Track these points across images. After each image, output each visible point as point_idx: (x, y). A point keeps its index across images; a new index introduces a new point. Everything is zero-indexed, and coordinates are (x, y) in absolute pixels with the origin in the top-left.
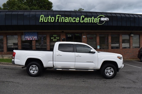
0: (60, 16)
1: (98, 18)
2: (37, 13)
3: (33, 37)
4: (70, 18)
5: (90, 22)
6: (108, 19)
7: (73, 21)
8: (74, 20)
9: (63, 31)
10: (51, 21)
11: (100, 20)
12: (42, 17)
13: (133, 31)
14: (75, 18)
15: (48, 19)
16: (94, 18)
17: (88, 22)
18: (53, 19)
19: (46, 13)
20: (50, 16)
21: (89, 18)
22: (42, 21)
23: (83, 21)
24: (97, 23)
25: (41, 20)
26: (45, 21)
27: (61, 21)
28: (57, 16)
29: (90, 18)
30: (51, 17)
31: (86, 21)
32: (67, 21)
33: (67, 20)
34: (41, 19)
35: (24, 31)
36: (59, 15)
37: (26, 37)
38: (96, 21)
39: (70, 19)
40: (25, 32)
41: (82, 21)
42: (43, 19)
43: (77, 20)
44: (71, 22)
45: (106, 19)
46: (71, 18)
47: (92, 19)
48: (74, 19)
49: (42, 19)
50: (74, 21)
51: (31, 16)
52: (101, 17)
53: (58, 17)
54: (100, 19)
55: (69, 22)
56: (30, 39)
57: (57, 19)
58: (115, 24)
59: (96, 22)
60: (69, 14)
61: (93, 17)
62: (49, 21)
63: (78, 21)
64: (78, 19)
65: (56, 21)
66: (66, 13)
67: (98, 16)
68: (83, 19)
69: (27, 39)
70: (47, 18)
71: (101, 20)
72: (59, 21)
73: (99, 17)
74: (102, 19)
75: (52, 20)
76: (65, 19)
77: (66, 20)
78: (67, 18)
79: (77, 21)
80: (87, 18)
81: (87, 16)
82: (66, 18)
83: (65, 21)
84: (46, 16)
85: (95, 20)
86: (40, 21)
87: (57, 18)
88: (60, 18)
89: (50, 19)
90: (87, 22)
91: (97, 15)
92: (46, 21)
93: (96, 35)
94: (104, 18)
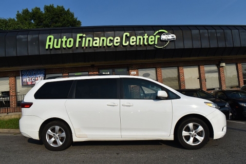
0: (84, 35)
2: (41, 33)
3: (36, 78)
5: (141, 43)
10: (66, 46)
12: (50, 39)
15: (62, 42)
16: (149, 35)
18: (70, 41)
20: (65, 37)
22: (51, 47)
25: (49, 45)
26: (55, 47)
27: (87, 45)
28: (79, 35)
29: (141, 37)
30: (68, 38)
31: (133, 42)
32: (97, 45)
34: (48, 43)
39: (103, 40)
40: (22, 71)
41: (126, 43)
44: (105, 45)
45: (171, 37)
48: (110, 40)
49: (50, 43)
51: (29, 39)
55: (101, 45)
56: (32, 82)
59: (153, 43)
61: (146, 34)
62: (64, 46)
63: (119, 44)
65: (77, 46)
67: (155, 32)
69: (27, 83)
70: (60, 40)
71: (162, 38)
74: (164, 37)
80: (134, 37)
81: (134, 34)
84: (58, 37)
85: (150, 40)
86: (47, 47)
87: (78, 40)
88: (84, 39)
89: (66, 42)
91: (153, 30)
93: (156, 68)
94: (167, 36)
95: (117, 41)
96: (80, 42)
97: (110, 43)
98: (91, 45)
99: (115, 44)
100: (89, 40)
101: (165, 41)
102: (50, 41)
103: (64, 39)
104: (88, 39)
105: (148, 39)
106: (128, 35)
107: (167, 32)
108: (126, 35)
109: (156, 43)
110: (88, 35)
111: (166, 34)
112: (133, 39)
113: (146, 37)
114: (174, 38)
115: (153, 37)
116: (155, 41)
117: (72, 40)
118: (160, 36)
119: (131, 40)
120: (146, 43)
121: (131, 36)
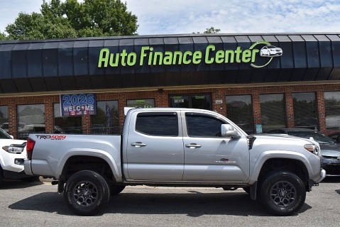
1: (252, 50)
2: (92, 44)
3: (83, 107)
4: (176, 53)
5: (232, 61)
6: (281, 52)
7: (185, 62)
8: (189, 57)
9: (160, 87)
10: (127, 64)
11: (258, 54)
12: (104, 53)
14: (190, 54)
15: (120, 58)
17: (227, 61)
18: (132, 57)
19: (114, 44)
20: (124, 51)
21: (227, 52)
22: (106, 65)
23: (212, 60)
24: (250, 62)
25: (103, 63)
26: (112, 65)
27: (155, 63)
29: (232, 52)
31: (220, 59)
32: (170, 63)
33: (170, 58)
34: (101, 59)
35: (60, 93)
36: (147, 48)
37: (65, 109)
38: (247, 58)
39: (178, 56)
40: (62, 96)
41: (209, 59)
42: (106, 60)
43: (195, 57)
44: (180, 63)
45: (274, 51)
46: (180, 53)
47: (235, 54)
48: (188, 55)
49: (104, 60)
50: (189, 61)
51: (75, 53)
54: (257, 51)
55: (174, 63)
56: (76, 112)
57: (144, 57)
58: (300, 63)
59: (249, 60)
60: (174, 42)
61: (239, 48)
62: (123, 64)
63: (199, 61)
64: (198, 55)
65: (141, 64)
66: (167, 42)
67: (252, 43)
68: (212, 54)
69: (70, 112)
70: (118, 55)
71: (261, 54)
74: (264, 52)
75: (131, 61)
76: (164, 56)
77: (168, 60)
78: (170, 54)
79: (197, 60)
80: (222, 52)
81: (221, 46)
82: (166, 53)
83: (165, 63)
84: (116, 50)
85: (244, 56)
86: (100, 66)
87: (143, 55)
88: (151, 54)
89: (126, 57)
90: (222, 61)
91: (248, 41)
92: (116, 65)
93: (251, 95)
94: (269, 49)
95: (198, 57)
96: (146, 59)
97: (187, 60)
98: (160, 63)
99: (195, 62)
100: (158, 56)
101: (266, 58)
102: (104, 56)
103: (124, 54)
104: (156, 54)
105: (241, 55)
107: (270, 45)
108: (211, 49)
109: (253, 61)
110: (157, 48)
111: (269, 47)
112: (220, 54)
113: (238, 51)
114: (280, 54)
115: (249, 52)
116: (251, 57)
117: (135, 55)
118: (260, 50)
119: (217, 56)
120: (238, 61)
121: (216, 50)
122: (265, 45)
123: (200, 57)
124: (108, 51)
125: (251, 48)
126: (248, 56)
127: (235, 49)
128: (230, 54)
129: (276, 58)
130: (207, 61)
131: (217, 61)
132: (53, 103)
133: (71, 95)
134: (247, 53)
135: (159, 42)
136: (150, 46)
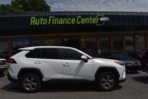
1: (96, 18)
2: (28, 15)
3: (25, 43)
4: (64, 19)
5: (88, 23)
6: (108, 19)
7: (68, 23)
9: (58, 34)
10: (43, 24)
11: (99, 20)
12: (33, 19)
13: (137, 32)
14: (70, 19)
15: (40, 21)
16: (93, 18)
17: (86, 23)
19: (38, 15)
21: (86, 19)
22: (34, 24)
23: (80, 22)
25: (32, 23)
26: (36, 24)
27: (55, 23)
30: (43, 19)
31: (83, 22)
32: (61, 23)
33: (62, 21)
34: (32, 21)
35: (14, 37)
36: (52, 17)
37: (17, 43)
38: (94, 22)
39: (65, 20)
40: (16, 38)
41: (79, 22)
42: (34, 22)
43: (72, 21)
44: (66, 23)
45: (106, 19)
46: (66, 19)
47: (89, 20)
48: (69, 20)
51: (20, 19)
52: (100, 17)
53: (51, 18)
54: (99, 19)
55: (63, 23)
56: (22, 45)
57: (51, 21)
58: (116, 24)
59: (95, 22)
60: (63, 14)
61: (91, 17)
62: (41, 24)
63: (74, 23)
64: (73, 20)
65: (49, 24)
66: (60, 14)
67: (96, 15)
68: (80, 20)
69: (19, 45)
70: (39, 20)
72: (53, 23)
73: (98, 17)
74: (102, 19)
75: (45, 22)
76: (59, 20)
77: (61, 22)
78: (62, 19)
79: (73, 22)
80: (84, 19)
81: (84, 16)
82: (60, 19)
83: (60, 23)
85: (93, 21)
86: (31, 24)
87: (50, 20)
89: (43, 21)
90: (84, 23)
92: (38, 24)
93: (96, 37)
94: (104, 18)
95: (73, 21)
97: (69, 22)
99: (72, 23)
100: (57, 20)
101: (102, 22)
102: (33, 20)
103: (42, 19)
104: (56, 19)
105: (92, 20)
106: (80, 18)
107: (104, 16)
108: (79, 18)
109: (97, 23)
110: (56, 17)
111: (104, 17)
112: (83, 20)
113: (91, 18)
114: (108, 20)
115: (95, 19)
116: (96, 21)
119: (82, 21)
120: (91, 23)
121: (82, 18)
122: (102, 16)
123: (74, 21)
124: (34, 18)
125: (96, 17)
126: (95, 21)
127: (89, 18)
128: (87, 20)
129: (106, 22)
130: (77, 23)
131: (82, 23)
132: (12, 41)
133: (19, 37)
134: (94, 20)
135: (57, 14)
136: (53, 16)
